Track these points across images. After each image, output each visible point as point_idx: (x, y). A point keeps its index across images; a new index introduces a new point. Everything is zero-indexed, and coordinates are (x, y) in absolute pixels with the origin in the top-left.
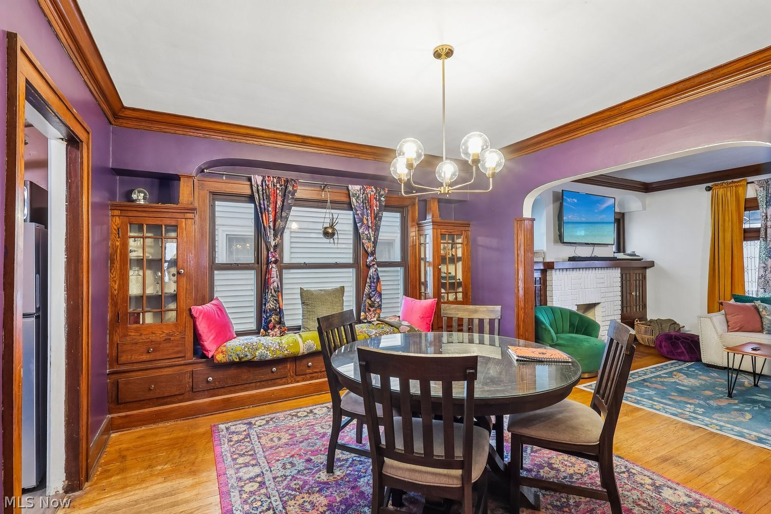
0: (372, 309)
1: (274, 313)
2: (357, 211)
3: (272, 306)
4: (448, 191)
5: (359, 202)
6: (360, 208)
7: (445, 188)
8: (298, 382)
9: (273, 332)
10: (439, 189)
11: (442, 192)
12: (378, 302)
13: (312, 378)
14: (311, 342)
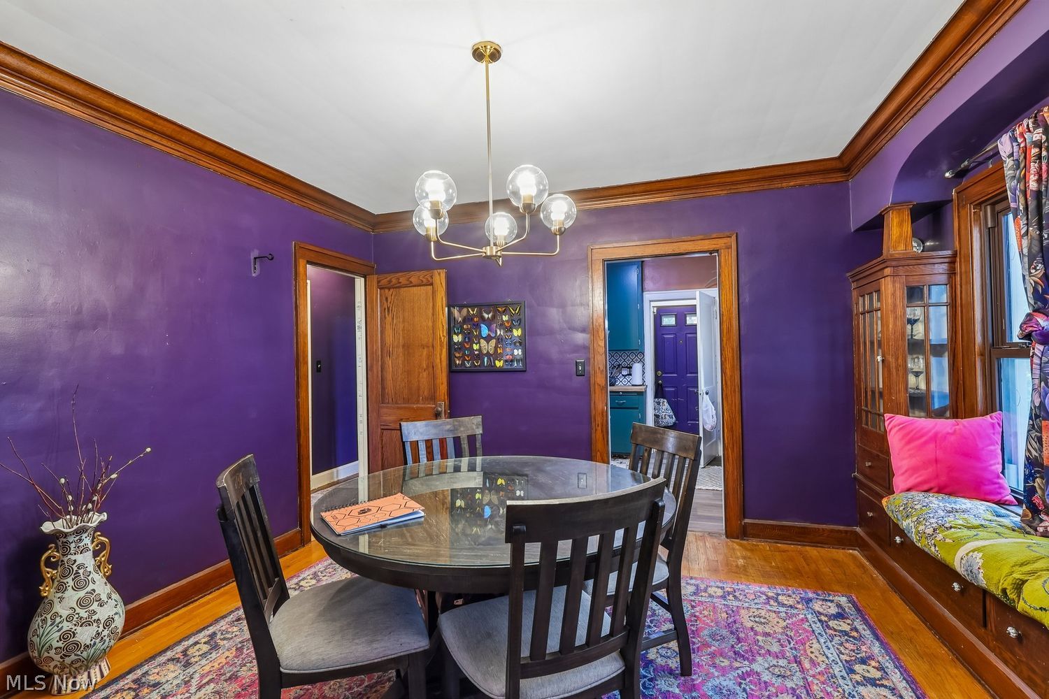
3: (1033, 453)
4: (497, 252)
7: (491, 249)
10: (484, 250)
11: (488, 254)
14: (978, 559)
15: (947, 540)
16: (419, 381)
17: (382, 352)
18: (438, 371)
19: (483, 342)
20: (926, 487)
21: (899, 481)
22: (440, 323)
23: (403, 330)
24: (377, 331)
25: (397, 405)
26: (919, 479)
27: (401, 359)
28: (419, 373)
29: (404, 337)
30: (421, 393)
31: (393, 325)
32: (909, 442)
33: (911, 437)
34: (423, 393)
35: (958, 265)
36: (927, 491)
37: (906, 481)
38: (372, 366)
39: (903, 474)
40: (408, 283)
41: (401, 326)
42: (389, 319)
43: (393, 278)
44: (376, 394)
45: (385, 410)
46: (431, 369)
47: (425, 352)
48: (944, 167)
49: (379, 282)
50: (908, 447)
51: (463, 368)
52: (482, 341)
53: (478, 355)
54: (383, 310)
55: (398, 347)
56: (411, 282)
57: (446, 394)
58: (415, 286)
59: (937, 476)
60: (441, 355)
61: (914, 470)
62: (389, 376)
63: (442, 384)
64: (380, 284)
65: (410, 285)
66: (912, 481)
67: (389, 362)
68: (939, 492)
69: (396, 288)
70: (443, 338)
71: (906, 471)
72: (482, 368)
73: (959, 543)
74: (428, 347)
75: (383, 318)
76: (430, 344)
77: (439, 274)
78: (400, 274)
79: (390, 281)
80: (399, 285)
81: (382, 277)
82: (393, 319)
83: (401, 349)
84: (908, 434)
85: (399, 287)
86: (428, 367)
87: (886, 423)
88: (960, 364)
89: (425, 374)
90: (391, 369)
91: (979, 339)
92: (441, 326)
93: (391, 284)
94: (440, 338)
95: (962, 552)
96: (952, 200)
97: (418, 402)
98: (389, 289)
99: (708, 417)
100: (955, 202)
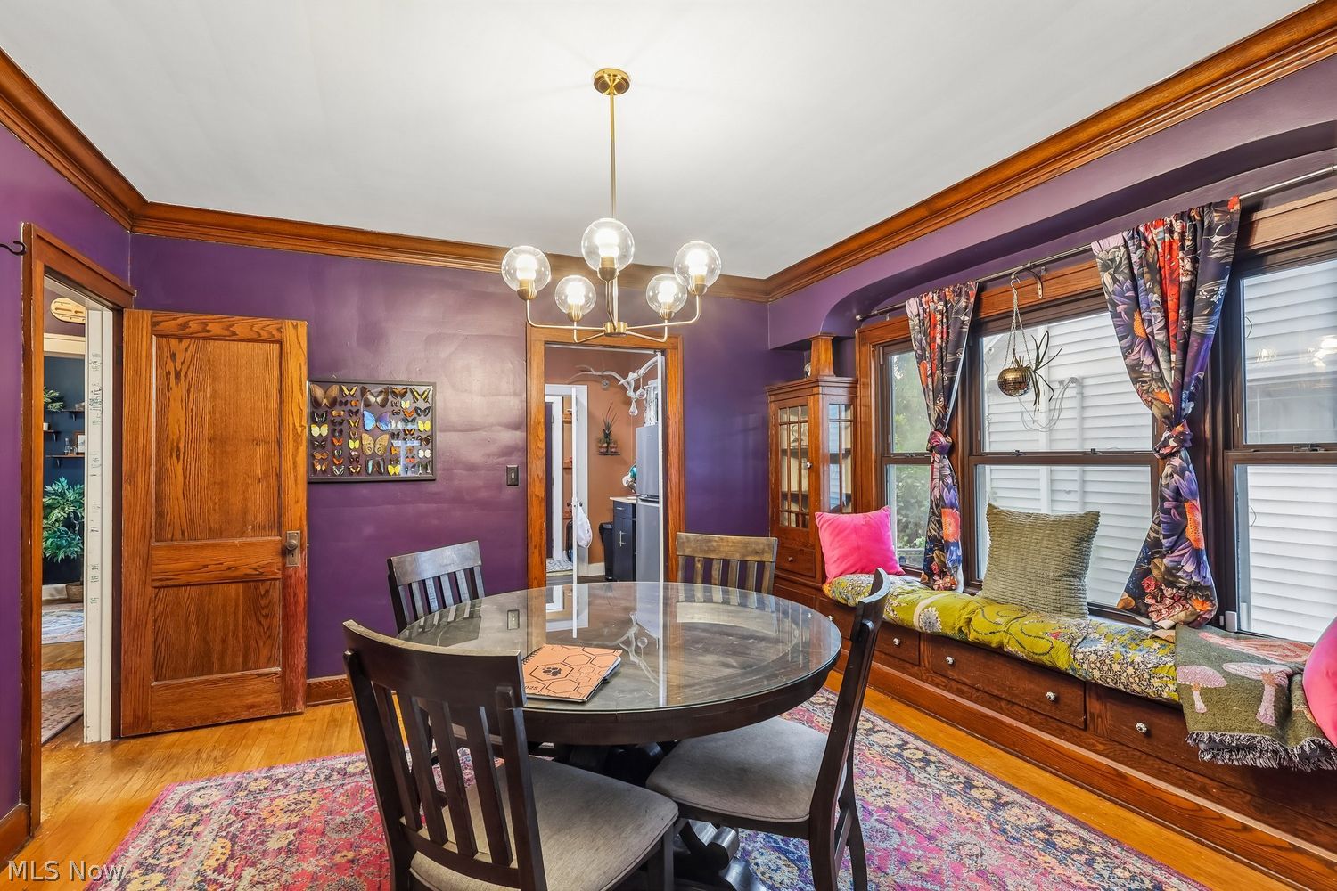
0: (1168, 592)
1: (937, 546)
2: (1115, 305)
3: (934, 532)
5: (1121, 279)
6: (1122, 294)
8: (937, 685)
9: (941, 581)
12: (1189, 575)
13: (960, 693)
14: (933, 612)
15: (903, 605)
16: (245, 499)
17: (158, 449)
18: (289, 483)
19: (367, 439)
20: (853, 570)
21: (831, 569)
22: (295, 405)
23: (213, 412)
24: (150, 410)
25: (191, 542)
26: (849, 564)
27: (206, 462)
28: (247, 486)
29: (213, 425)
30: (250, 518)
31: (187, 404)
32: (837, 535)
33: (838, 531)
34: (255, 518)
35: (858, 390)
36: (853, 573)
37: (837, 568)
38: (133, 475)
39: (835, 562)
40: (226, 333)
41: (208, 405)
42: (177, 391)
43: (194, 322)
44: (144, 525)
45: (164, 553)
46: (273, 481)
47: (261, 450)
48: (855, 311)
49: (154, 324)
50: (837, 539)
51: (329, 476)
52: (365, 436)
53: (358, 457)
54: (164, 376)
55: (198, 440)
56: (234, 333)
57: (304, 518)
58: (242, 340)
59: (860, 560)
60: (295, 456)
61: (842, 558)
62: (175, 491)
63: (297, 502)
64: (157, 328)
65: (232, 337)
66: (843, 566)
67: (176, 468)
68: (861, 573)
69: (199, 338)
70: (299, 429)
71: (838, 559)
72: (363, 477)
73: (913, 605)
74: (267, 442)
75: (164, 390)
76: (273, 438)
77: (295, 327)
78: (209, 316)
79: (184, 326)
80: (203, 335)
81: (161, 316)
82: (189, 391)
83: (205, 446)
84: (837, 527)
85: (204, 339)
86: (266, 475)
87: (817, 521)
88: (860, 473)
89: (260, 487)
90: (180, 478)
91: (874, 451)
92: (296, 411)
93: (188, 331)
94: (295, 429)
95: (918, 610)
96: (854, 337)
97: (242, 534)
98: (180, 339)
99: (584, 531)
100: (857, 339)
